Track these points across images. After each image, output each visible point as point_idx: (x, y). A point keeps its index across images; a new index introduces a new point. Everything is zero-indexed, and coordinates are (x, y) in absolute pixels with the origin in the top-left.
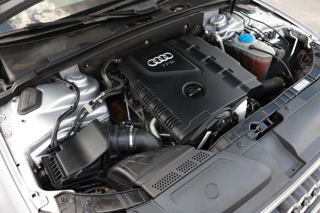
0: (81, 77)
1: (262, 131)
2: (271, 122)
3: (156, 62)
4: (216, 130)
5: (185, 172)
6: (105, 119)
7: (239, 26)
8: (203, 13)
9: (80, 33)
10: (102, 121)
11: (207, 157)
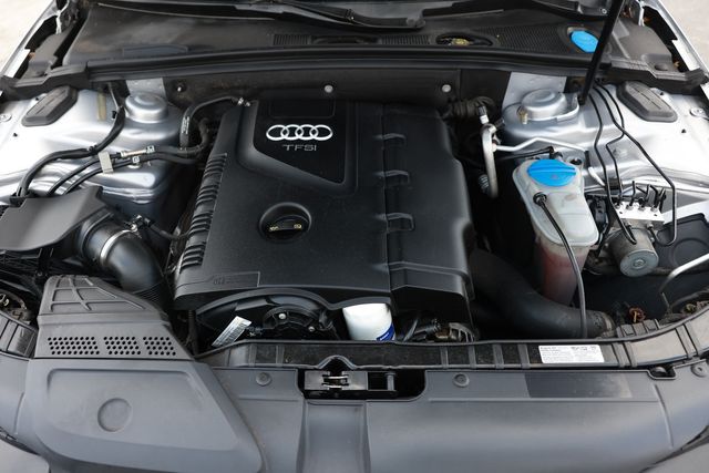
0: (152, 104)
1: (344, 388)
2: (391, 386)
3: (284, 134)
4: (262, 326)
5: (111, 353)
6: (139, 199)
7: (583, 137)
8: (510, 73)
9: (220, 24)
10: (132, 198)
11: (168, 354)
